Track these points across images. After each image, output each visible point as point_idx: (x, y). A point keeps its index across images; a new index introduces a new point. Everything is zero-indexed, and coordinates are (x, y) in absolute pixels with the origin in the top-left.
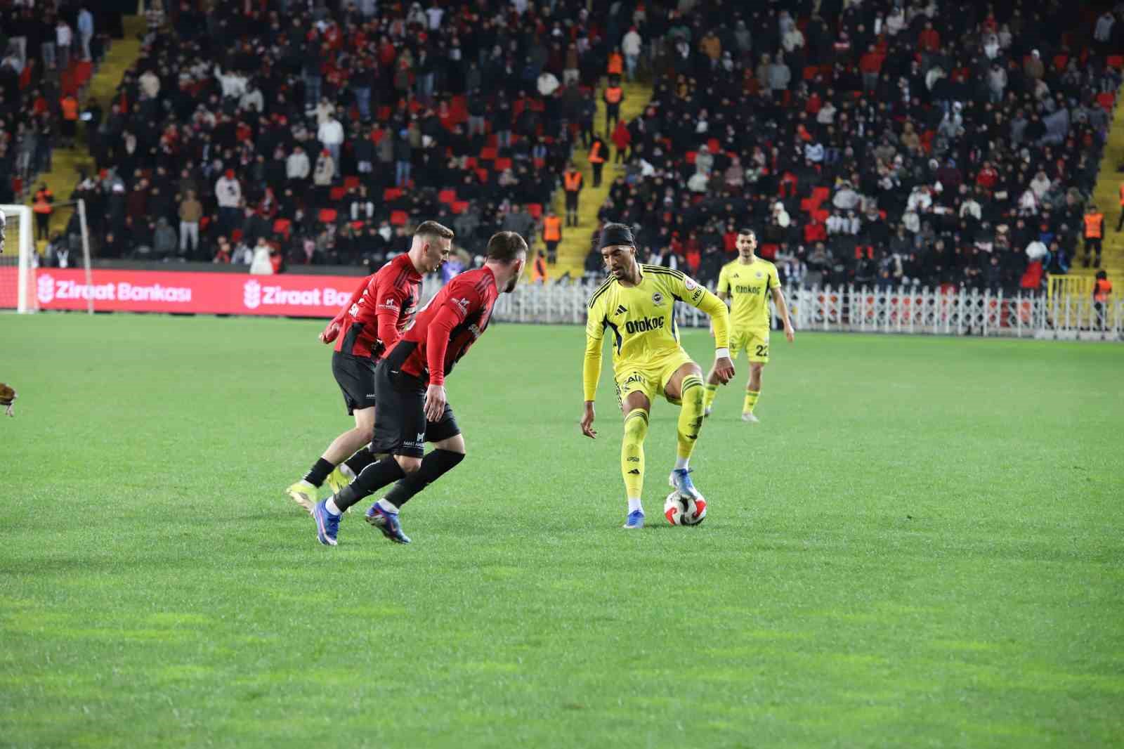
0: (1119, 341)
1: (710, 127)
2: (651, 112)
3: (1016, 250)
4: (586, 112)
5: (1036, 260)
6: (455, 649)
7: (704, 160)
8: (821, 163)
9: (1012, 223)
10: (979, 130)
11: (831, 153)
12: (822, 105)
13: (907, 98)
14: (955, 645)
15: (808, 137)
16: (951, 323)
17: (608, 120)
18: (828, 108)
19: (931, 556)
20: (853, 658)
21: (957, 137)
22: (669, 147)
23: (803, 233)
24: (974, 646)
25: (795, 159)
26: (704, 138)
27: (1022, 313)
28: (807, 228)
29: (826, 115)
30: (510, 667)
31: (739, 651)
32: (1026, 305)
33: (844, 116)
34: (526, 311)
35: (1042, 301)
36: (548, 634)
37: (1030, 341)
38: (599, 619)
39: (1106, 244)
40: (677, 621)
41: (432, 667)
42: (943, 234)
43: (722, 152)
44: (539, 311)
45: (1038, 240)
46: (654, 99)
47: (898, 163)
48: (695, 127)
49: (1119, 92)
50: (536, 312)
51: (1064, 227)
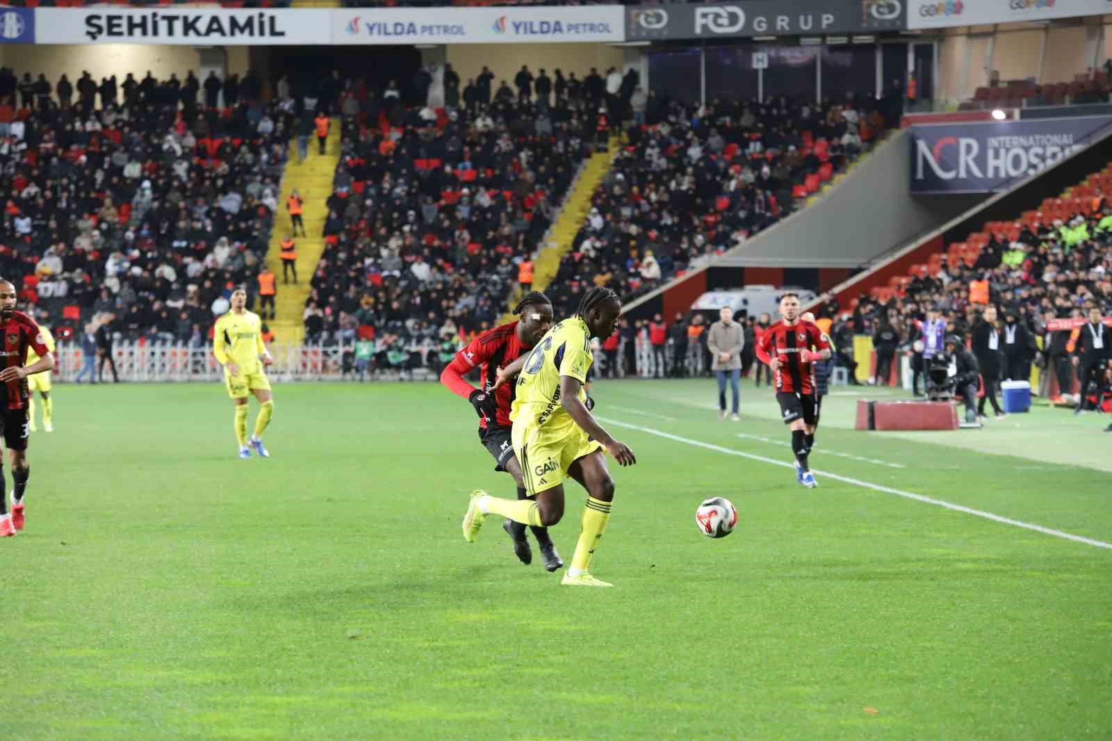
0: (293, 382)
3: (204, 307)
8: (29, 235)
9: (200, 282)
12: (27, 184)
15: (16, 211)
18: (32, 185)
21: (151, 210)
33: (48, 193)
45: (220, 297)
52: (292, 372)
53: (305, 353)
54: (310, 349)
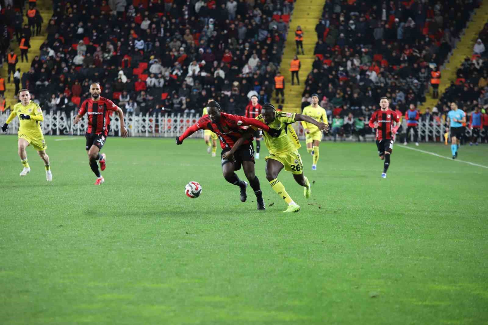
1: (85, 31)
2: (52, 22)
3: (243, 95)
4: (18, 22)
7: (81, 48)
8: (143, 50)
9: (240, 80)
10: (222, 33)
11: (148, 45)
12: (143, 20)
13: (187, 17)
14: (208, 299)
15: (136, 36)
18: (146, 20)
20: (156, 307)
21: (213, 37)
22: (63, 41)
23: (134, 86)
24: (217, 299)
25: (130, 48)
26: (81, 36)
28: (136, 83)
29: (145, 24)
33: (154, 26)
39: (286, 91)
42: (205, 87)
45: (253, 90)
46: (54, 16)
47: (182, 51)
48: (77, 31)
49: (292, 14)
51: (266, 83)
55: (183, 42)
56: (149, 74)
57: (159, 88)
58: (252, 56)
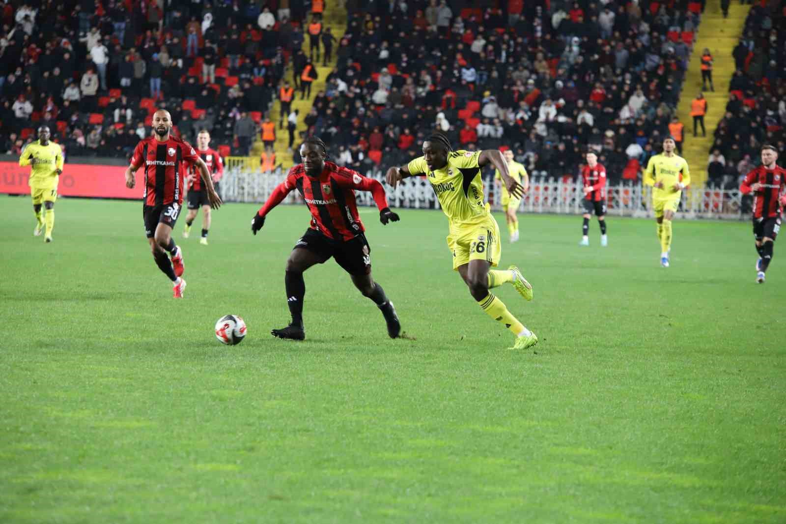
0: (696, 220)
1: (391, 54)
2: (345, 42)
3: (620, 150)
4: (296, 42)
5: (634, 158)
6: (188, 454)
7: (385, 79)
8: (473, 83)
9: (616, 129)
10: (592, 59)
11: (481, 75)
12: (475, 38)
13: (539, 34)
14: (567, 450)
15: (463, 62)
16: (570, 205)
17: (312, 49)
18: (480, 39)
19: (551, 383)
20: (490, 460)
21: (577, 64)
22: (359, 70)
23: (459, 136)
24: (582, 450)
25: (454, 80)
26: (384, 63)
27: (624, 199)
28: (463, 132)
29: (478, 45)
30: (230, 467)
31: (403, 455)
32: (626, 192)
33: (490, 48)
34: (249, 194)
35: (638, 188)
36: (260, 442)
37: (629, 218)
38: (299, 431)
40: (359, 432)
41: (170, 468)
42: (564, 138)
43: (399, 73)
44: (259, 194)
45: (634, 142)
46: (347, 33)
47: (531, 84)
48: (378, 54)
49: (697, 31)
50: (256, 194)
51: (656, 133)
52: (695, 211)
53: (707, 194)
54: (712, 191)
55: (533, 71)
56: (482, 119)
57: (496, 139)
58: (636, 93)
